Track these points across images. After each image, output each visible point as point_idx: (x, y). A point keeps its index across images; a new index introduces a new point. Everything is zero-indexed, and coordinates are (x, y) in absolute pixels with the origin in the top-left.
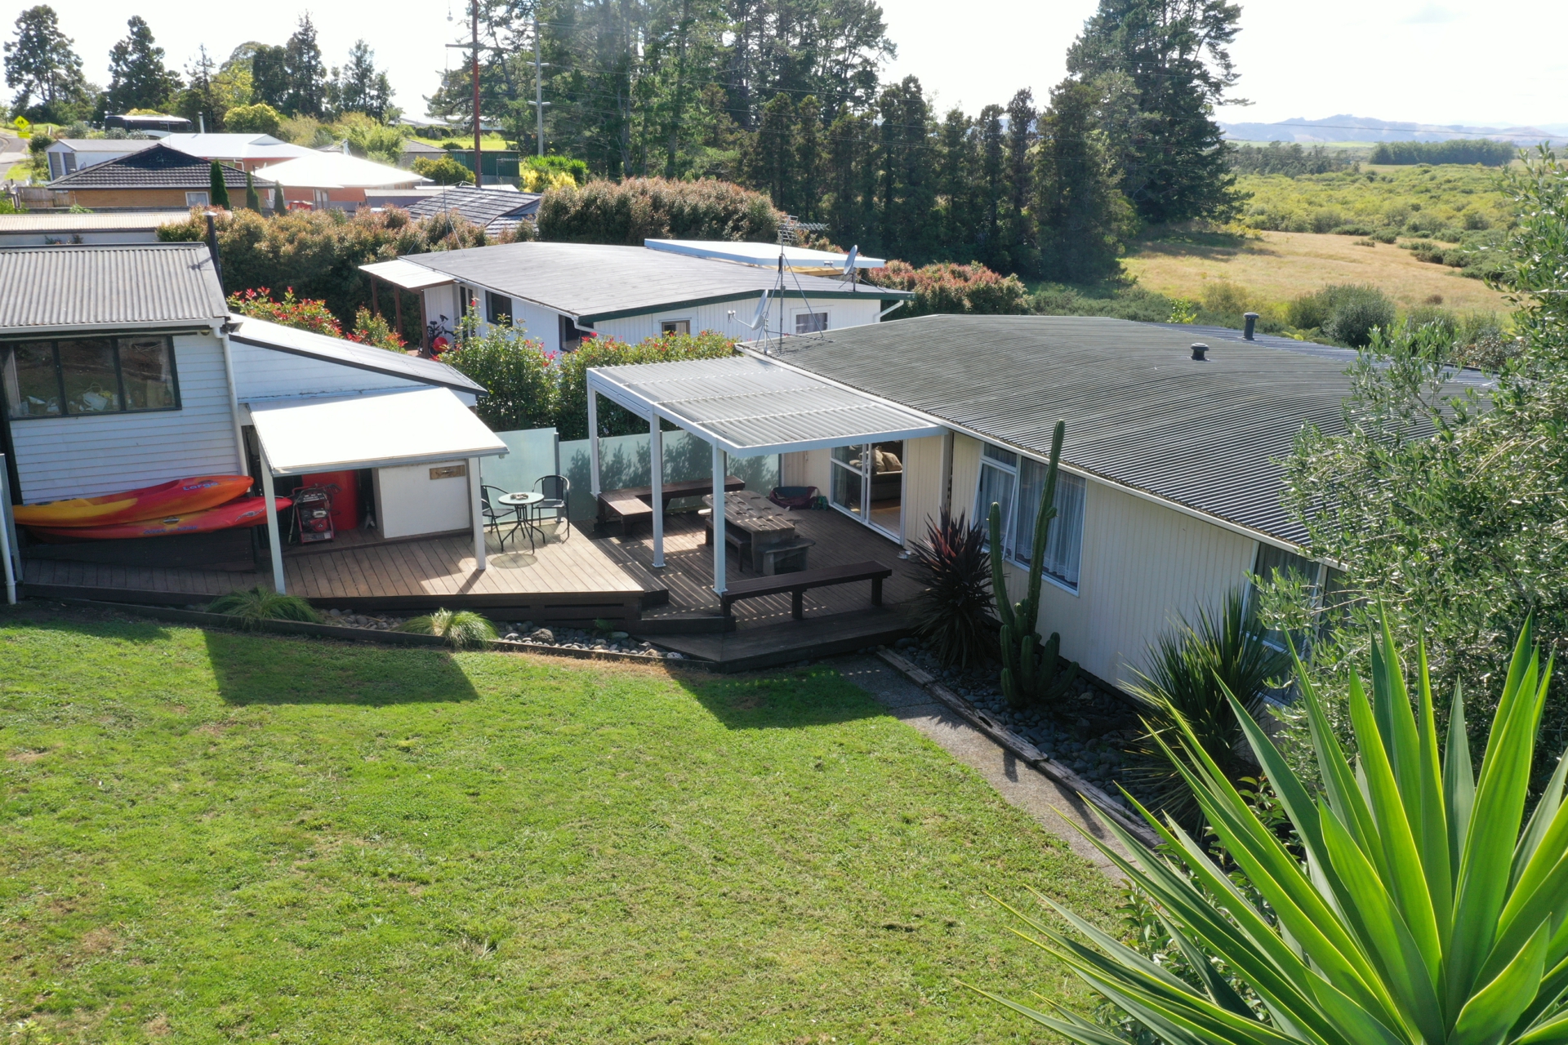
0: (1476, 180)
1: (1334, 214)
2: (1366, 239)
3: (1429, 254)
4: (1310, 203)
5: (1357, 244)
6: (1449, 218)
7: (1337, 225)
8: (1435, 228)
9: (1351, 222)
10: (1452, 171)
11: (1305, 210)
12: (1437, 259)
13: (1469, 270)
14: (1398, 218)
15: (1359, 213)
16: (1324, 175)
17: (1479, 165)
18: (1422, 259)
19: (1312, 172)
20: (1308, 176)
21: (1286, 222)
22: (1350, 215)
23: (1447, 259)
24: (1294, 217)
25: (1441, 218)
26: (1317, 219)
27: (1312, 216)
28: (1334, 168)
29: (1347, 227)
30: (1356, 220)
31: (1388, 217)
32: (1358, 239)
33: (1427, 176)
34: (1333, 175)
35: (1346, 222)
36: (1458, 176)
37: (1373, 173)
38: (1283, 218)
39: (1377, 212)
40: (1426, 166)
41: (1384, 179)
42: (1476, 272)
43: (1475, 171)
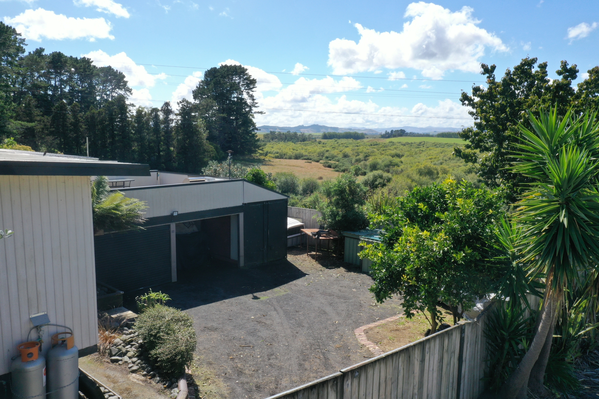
0: (350, 143)
1: (301, 153)
2: (310, 161)
3: (327, 165)
4: (293, 150)
5: (306, 162)
6: (338, 154)
7: (302, 157)
8: (333, 157)
9: (307, 156)
10: (344, 141)
11: (292, 152)
12: (330, 167)
13: (337, 169)
14: (322, 154)
15: (309, 153)
16: (305, 142)
17: (352, 139)
18: (325, 166)
19: (301, 141)
21: (285, 156)
22: (306, 154)
23: (332, 166)
24: (288, 154)
25: (335, 154)
26: (296, 155)
27: (294, 154)
28: (308, 140)
29: (305, 157)
30: (308, 155)
31: (319, 154)
32: (306, 161)
33: (336, 142)
34: (308, 142)
35: (305, 156)
36: (345, 142)
37: (320, 142)
38: (285, 155)
39: (315, 152)
40: (336, 139)
41: (324, 143)
42: (339, 170)
43: (350, 141)
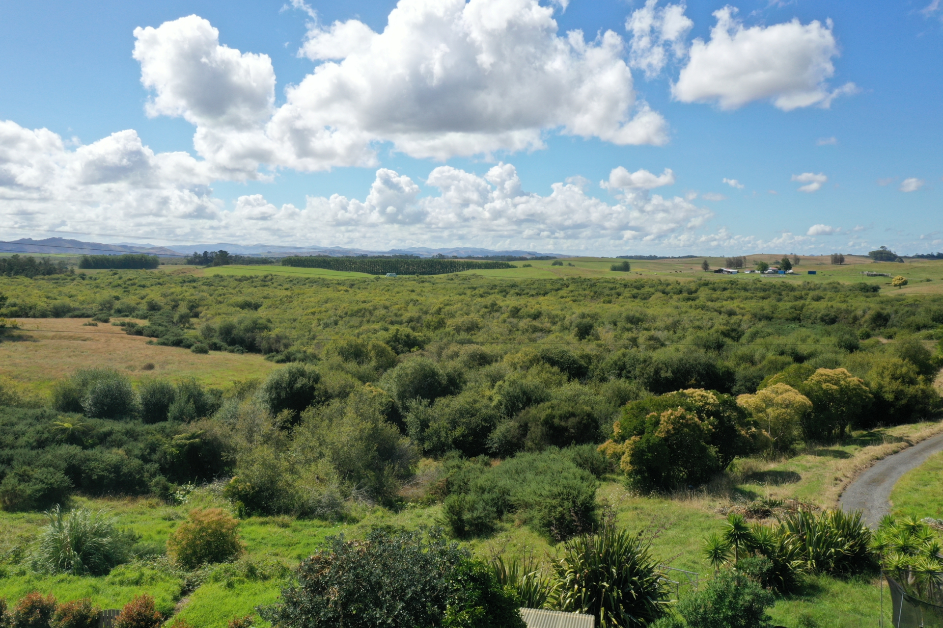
0: (144, 279)
1: (66, 304)
2: (90, 320)
3: (133, 329)
4: (48, 298)
5: (86, 325)
6: (138, 304)
7: (69, 312)
8: (131, 310)
9: (78, 309)
10: (130, 273)
11: (46, 302)
12: (140, 333)
14: (107, 305)
15: (82, 303)
16: (53, 276)
18: (130, 333)
19: (44, 274)
20: (42, 277)
21: (33, 311)
22: (77, 305)
23: (145, 332)
24: (38, 308)
25: (133, 304)
26: (55, 309)
27: (51, 306)
28: (58, 271)
29: (76, 313)
30: (81, 307)
31: (101, 305)
32: (85, 321)
33: (116, 276)
34: (59, 276)
35: (75, 309)
36: (134, 276)
37: (84, 275)
38: (31, 308)
39: (93, 302)
40: (114, 271)
41: (91, 278)
42: (166, 341)
43: (141, 272)
